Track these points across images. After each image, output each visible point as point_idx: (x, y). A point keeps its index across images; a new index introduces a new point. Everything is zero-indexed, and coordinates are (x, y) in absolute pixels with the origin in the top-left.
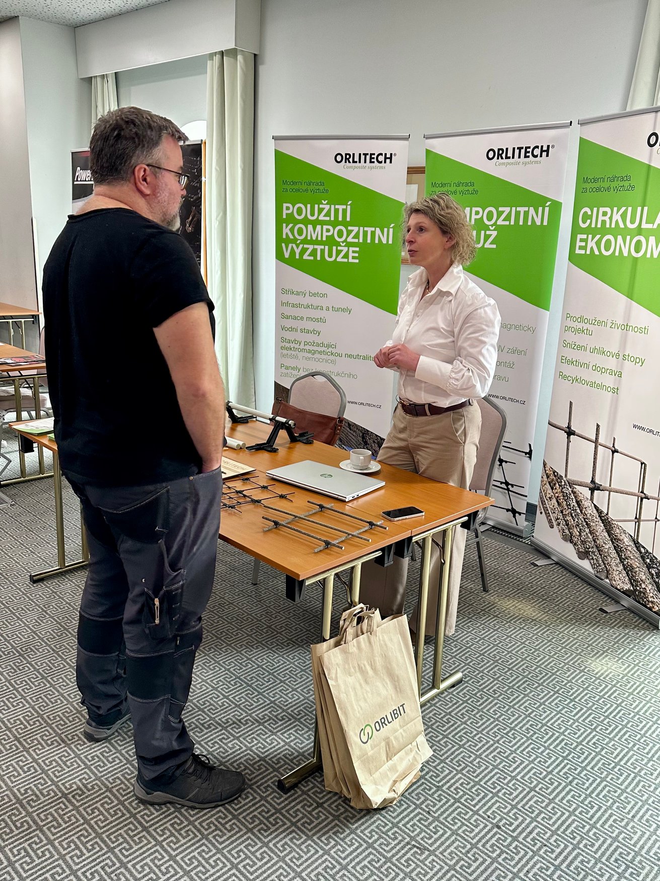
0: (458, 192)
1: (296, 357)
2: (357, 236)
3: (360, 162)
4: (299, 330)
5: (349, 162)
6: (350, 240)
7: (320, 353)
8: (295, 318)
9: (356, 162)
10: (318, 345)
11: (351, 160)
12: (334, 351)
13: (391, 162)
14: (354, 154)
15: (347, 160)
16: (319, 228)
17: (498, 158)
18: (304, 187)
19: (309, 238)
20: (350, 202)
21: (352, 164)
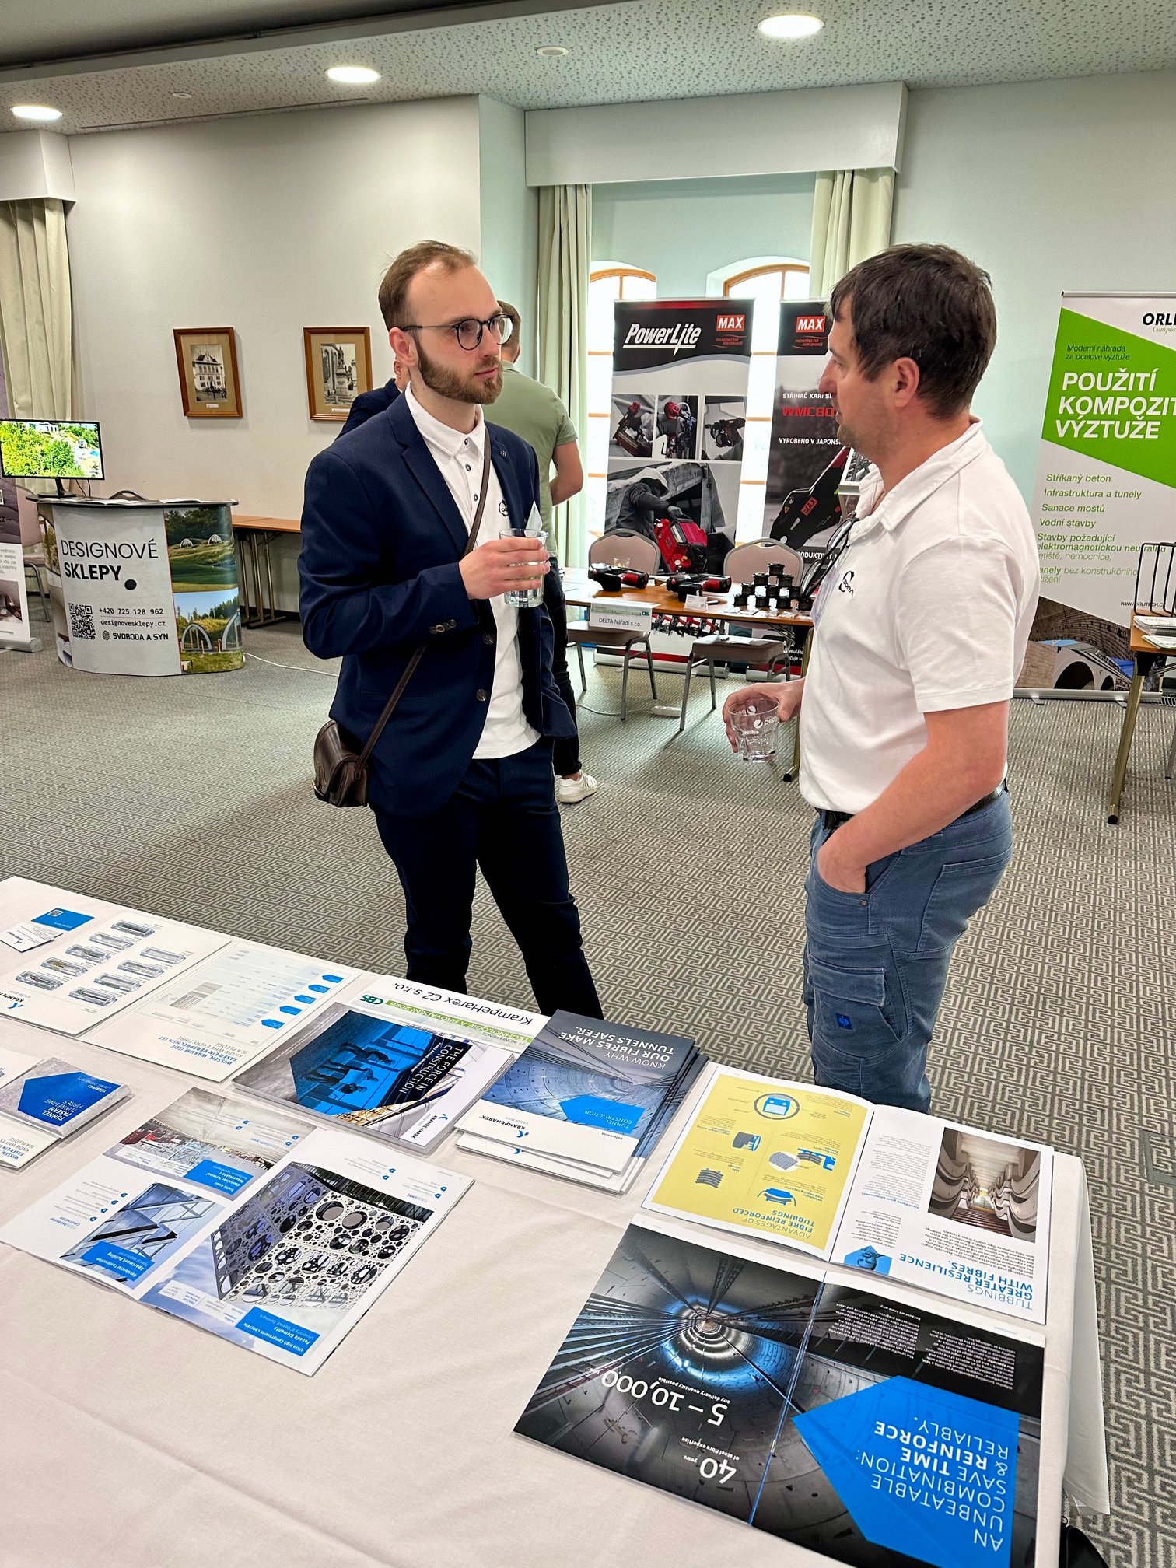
1: (1057, 556)
2: (1160, 408)
4: (1065, 523)
5: (1162, 324)
6: (1149, 413)
7: (1091, 548)
8: (1062, 509)
9: (1170, 324)
10: (1090, 539)
11: (1164, 321)
12: (1111, 544)
14: (1168, 315)
15: (1159, 321)
16: (1110, 400)
18: (1097, 353)
19: (1095, 412)
20: (1156, 370)
21: (1164, 326)
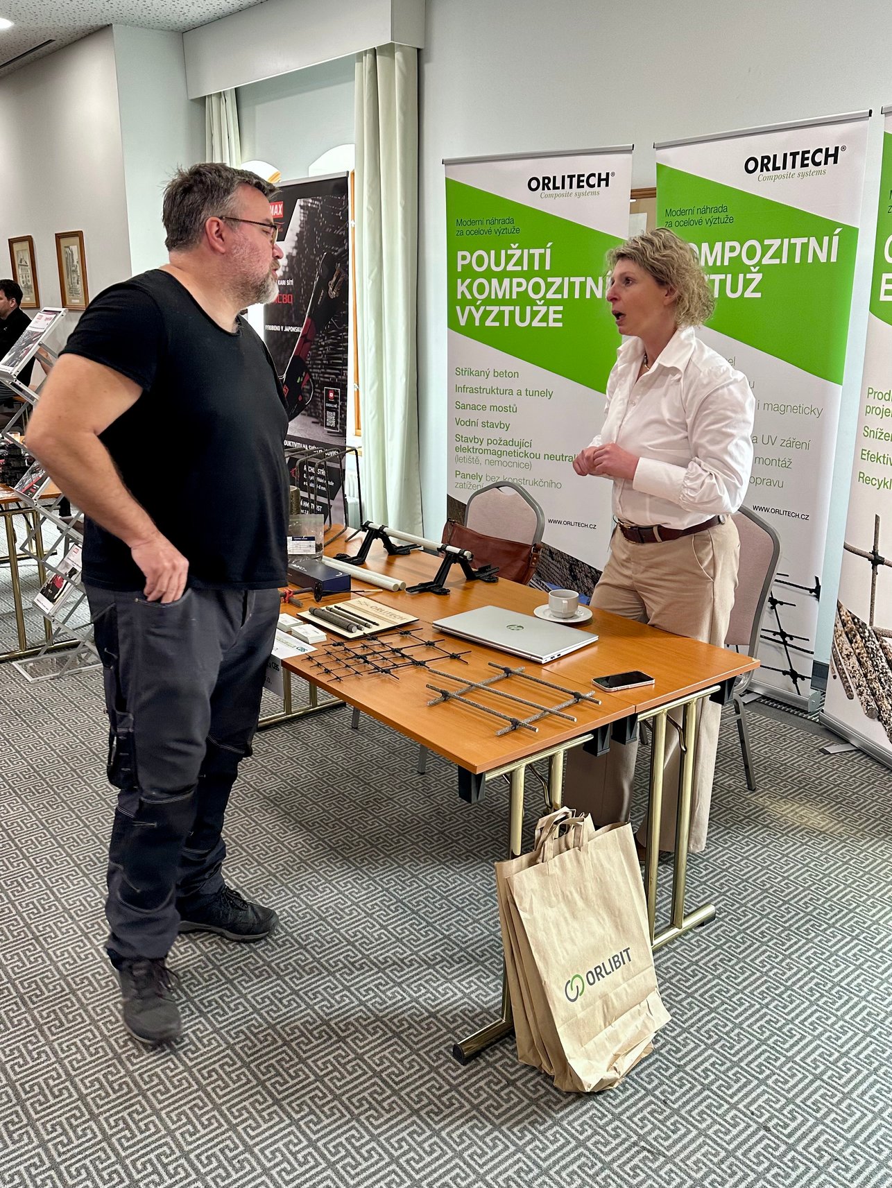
0: (704, 222)
1: (477, 461)
2: (560, 290)
3: (563, 188)
4: (480, 424)
5: (549, 189)
6: (549, 296)
7: (509, 454)
8: (474, 408)
9: (558, 188)
10: (506, 443)
11: (551, 185)
12: (529, 450)
13: (607, 185)
14: (554, 178)
15: (545, 186)
16: (506, 281)
17: (762, 170)
18: (487, 227)
19: (493, 297)
20: (550, 244)
21: (552, 192)
